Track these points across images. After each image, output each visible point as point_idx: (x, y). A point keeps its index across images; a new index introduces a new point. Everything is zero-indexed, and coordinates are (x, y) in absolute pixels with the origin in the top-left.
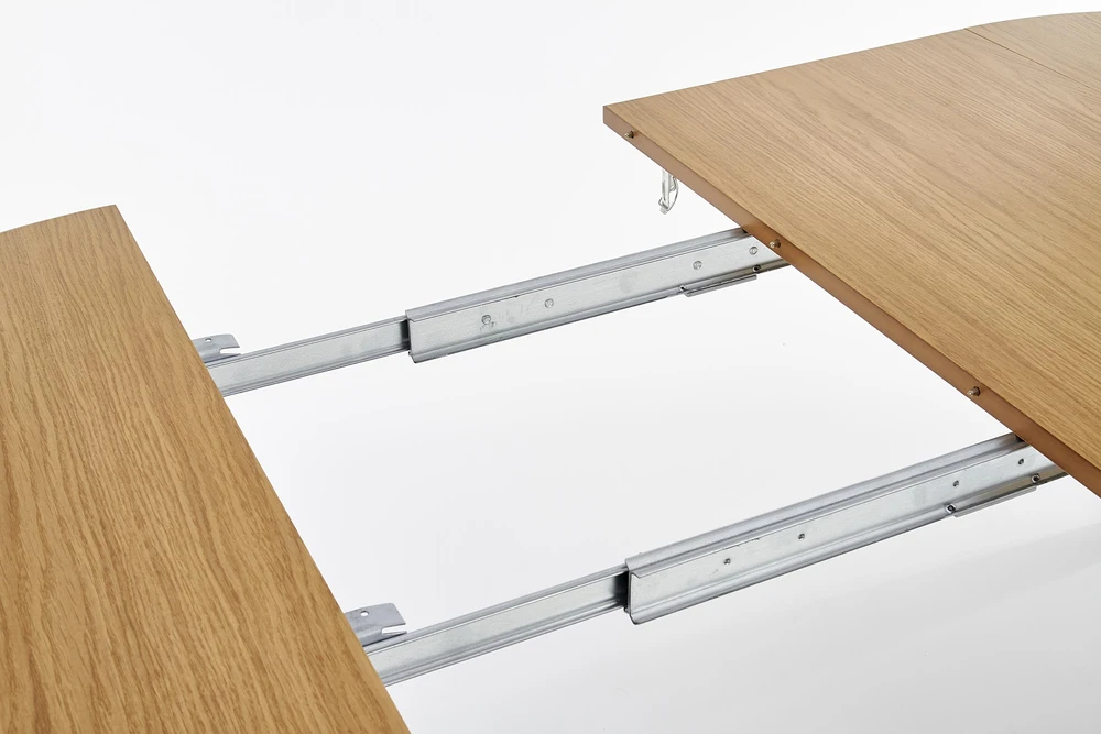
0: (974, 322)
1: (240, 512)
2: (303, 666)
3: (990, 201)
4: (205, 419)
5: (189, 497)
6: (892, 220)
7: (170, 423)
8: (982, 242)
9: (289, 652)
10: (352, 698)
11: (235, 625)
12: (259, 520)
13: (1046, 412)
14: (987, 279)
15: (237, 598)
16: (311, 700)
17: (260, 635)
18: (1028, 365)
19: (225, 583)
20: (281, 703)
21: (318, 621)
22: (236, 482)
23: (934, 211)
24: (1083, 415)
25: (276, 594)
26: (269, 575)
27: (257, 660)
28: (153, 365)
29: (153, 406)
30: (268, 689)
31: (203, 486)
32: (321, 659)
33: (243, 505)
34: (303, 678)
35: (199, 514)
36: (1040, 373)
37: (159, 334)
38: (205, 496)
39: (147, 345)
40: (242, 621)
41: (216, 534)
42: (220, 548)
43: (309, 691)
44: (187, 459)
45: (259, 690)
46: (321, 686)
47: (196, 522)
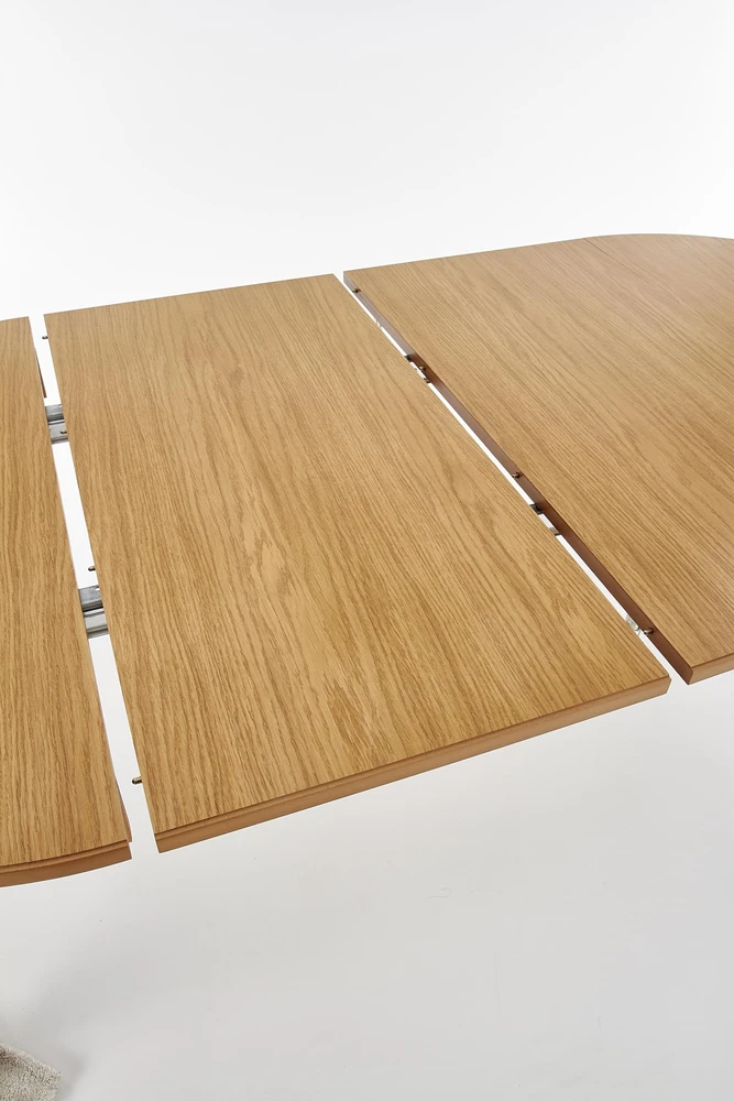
0: (528, 430)
1: (37, 519)
2: (43, 621)
3: (564, 352)
4: (36, 457)
5: (10, 507)
6: (498, 359)
7: (15, 458)
8: (550, 377)
9: (38, 612)
10: (65, 645)
11: (11, 591)
12: (47, 527)
13: (555, 493)
14: (545, 402)
15: (18, 575)
16: (41, 643)
17: (23, 600)
18: (553, 462)
19: (14, 565)
20: (23, 645)
21: (61, 593)
22: (41, 499)
23: (526, 355)
24: (577, 498)
25: (42, 573)
26: (42, 561)
27: (17, 616)
28: (17, 420)
29: (9, 447)
30: (17, 634)
31: (21, 501)
32: (55, 618)
33: (41, 514)
34: (41, 629)
35: (13, 519)
36: (559, 467)
37: (27, 401)
38: (20, 507)
39: (17, 407)
40: (16, 589)
41: (19, 532)
42: (18, 540)
43: (42, 637)
44: (17, 483)
45: (12, 634)
46: (49, 635)
47: (9, 523)
